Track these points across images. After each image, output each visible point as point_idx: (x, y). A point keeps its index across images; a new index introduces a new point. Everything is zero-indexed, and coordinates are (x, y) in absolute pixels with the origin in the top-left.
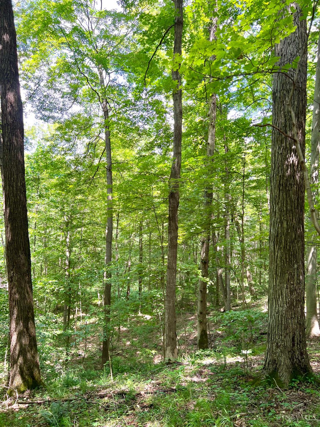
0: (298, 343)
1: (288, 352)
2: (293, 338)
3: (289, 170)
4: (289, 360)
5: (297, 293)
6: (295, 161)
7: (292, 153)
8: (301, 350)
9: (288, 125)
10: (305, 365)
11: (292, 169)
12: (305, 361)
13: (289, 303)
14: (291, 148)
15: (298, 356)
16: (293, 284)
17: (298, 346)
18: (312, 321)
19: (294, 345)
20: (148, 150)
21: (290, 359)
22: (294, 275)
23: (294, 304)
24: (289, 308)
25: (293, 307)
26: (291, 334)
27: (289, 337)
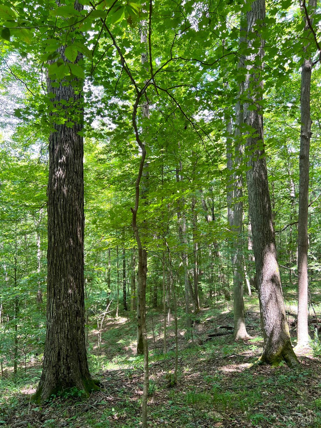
0: (64, 358)
1: (53, 367)
2: (59, 353)
3: (56, 184)
4: (52, 376)
5: (64, 307)
6: (61, 174)
7: (59, 167)
8: (68, 365)
9: (55, 138)
10: (72, 380)
11: (59, 182)
12: (72, 375)
13: (55, 317)
14: (58, 161)
15: (64, 371)
16: (60, 299)
17: (65, 360)
18: (238, 323)
19: (59, 360)
20: (106, 153)
21: (54, 374)
22: (62, 289)
23: (61, 318)
24: (56, 322)
25: (59, 322)
26: (57, 349)
27: (55, 352)
